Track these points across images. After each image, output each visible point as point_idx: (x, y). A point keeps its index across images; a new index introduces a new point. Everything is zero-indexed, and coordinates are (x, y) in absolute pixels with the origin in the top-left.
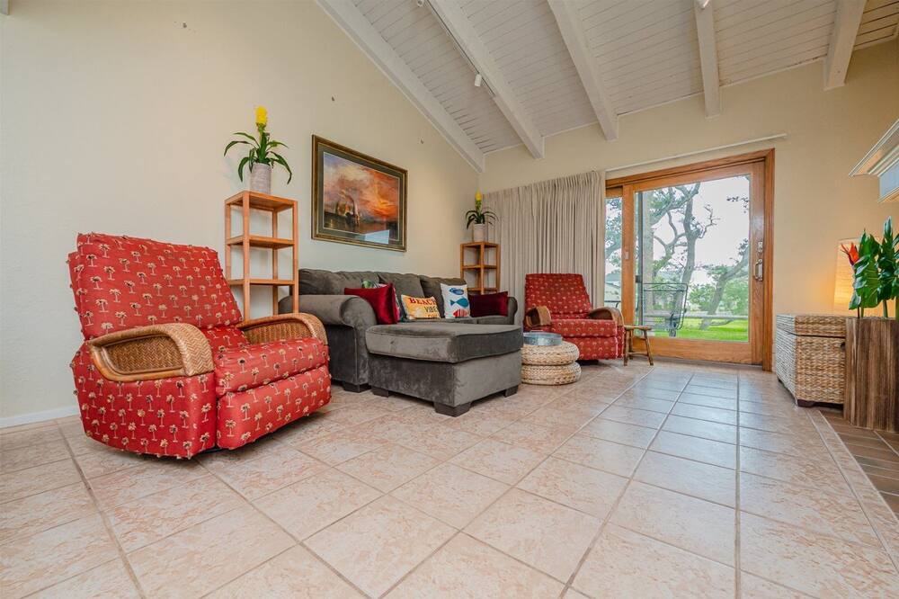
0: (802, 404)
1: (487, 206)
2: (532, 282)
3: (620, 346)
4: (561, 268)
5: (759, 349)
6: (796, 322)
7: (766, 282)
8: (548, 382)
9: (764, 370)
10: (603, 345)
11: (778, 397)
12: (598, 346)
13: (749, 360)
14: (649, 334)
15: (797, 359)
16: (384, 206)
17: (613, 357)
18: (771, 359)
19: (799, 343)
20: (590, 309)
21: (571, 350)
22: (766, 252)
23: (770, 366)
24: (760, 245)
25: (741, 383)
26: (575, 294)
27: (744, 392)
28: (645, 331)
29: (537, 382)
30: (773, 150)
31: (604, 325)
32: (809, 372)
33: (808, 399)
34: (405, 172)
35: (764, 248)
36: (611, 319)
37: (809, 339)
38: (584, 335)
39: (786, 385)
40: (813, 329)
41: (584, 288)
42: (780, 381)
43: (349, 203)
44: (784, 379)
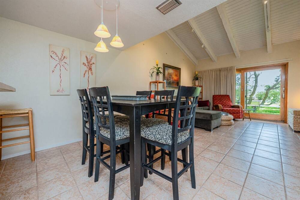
0: (295, 131)
1: (199, 75)
2: (215, 97)
3: (242, 115)
4: (222, 93)
5: (283, 117)
6: (294, 112)
7: (285, 99)
8: (226, 125)
9: (284, 123)
10: (237, 115)
11: (289, 130)
12: (236, 115)
13: (280, 120)
14: (250, 112)
15: (294, 120)
16: (176, 78)
17: (240, 118)
18: (287, 120)
19: (294, 117)
20: (232, 105)
21: (231, 117)
22: (286, 90)
23: (287, 122)
24: (284, 88)
25: (278, 126)
26: (227, 101)
27: (279, 128)
28: (249, 111)
29: (223, 124)
30: (288, 63)
31: (237, 110)
32: (297, 124)
33: (297, 130)
34: (180, 69)
35: (285, 89)
36: (239, 108)
37: (297, 116)
38: (232, 112)
39: (291, 127)
40: (298, 114)
41: (230, 99)
42: (289, 126)
43: (170, 79)
44: (290, 125)
